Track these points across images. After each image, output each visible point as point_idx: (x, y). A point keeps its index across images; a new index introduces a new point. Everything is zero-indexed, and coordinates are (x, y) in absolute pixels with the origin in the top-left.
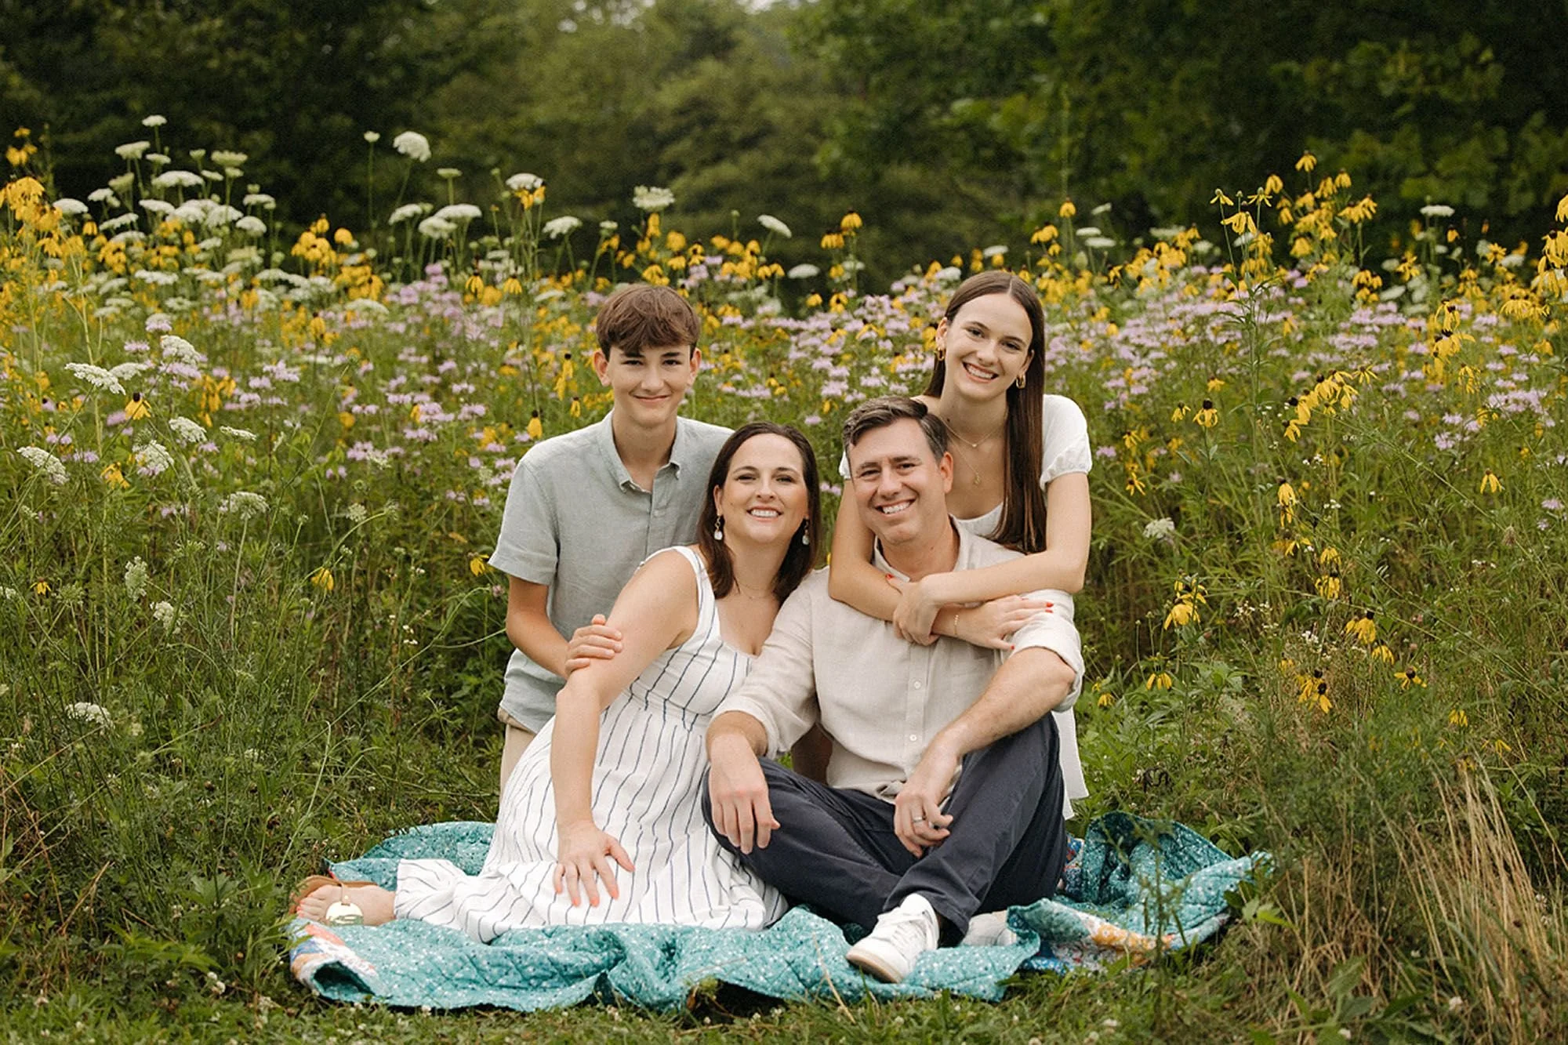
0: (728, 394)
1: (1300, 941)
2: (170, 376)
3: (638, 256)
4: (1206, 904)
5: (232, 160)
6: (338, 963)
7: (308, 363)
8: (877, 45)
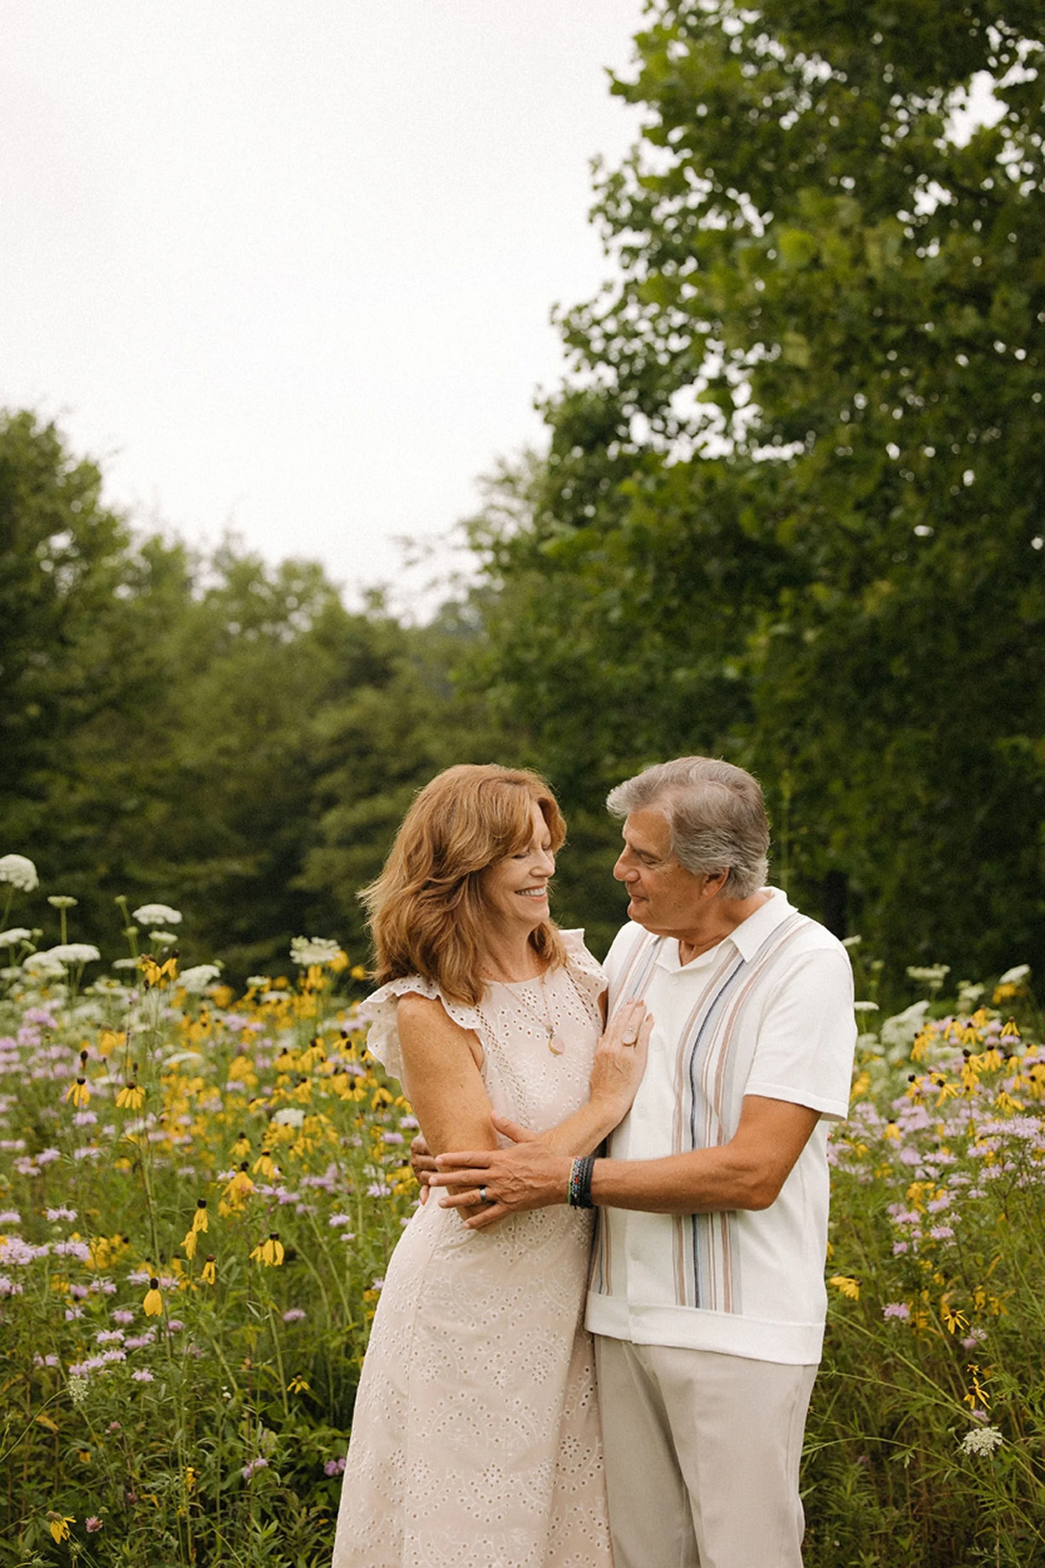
8: (551, 691)
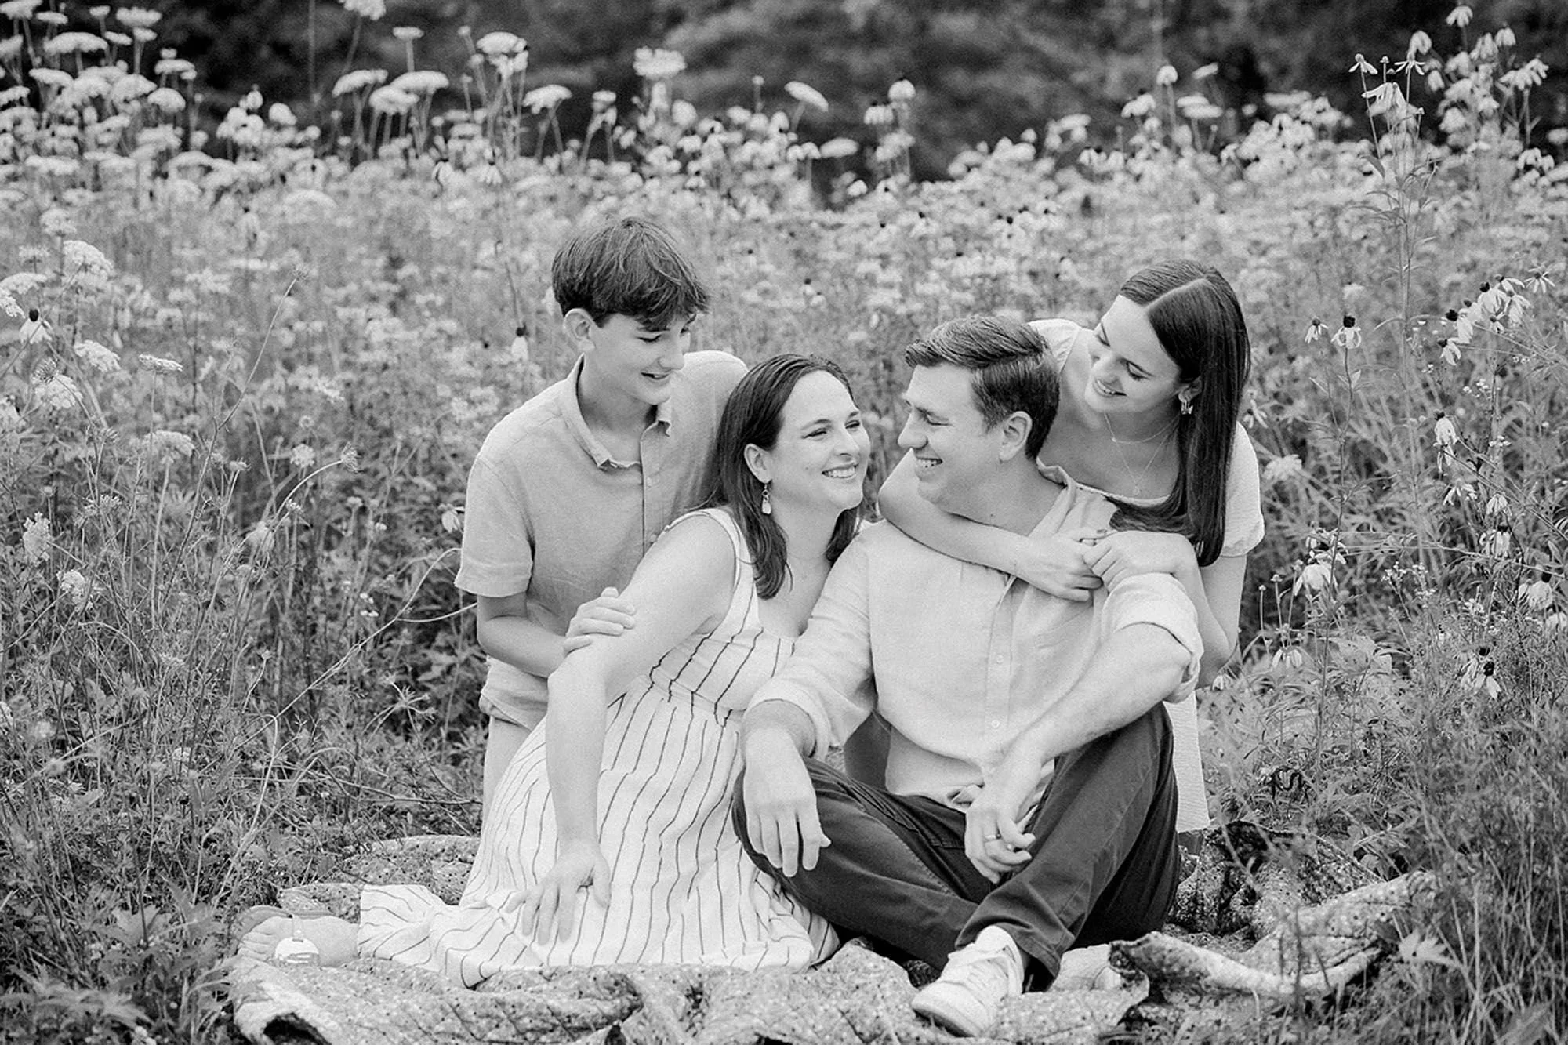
0: (754, 305)
1: (1470, 985)
2: (75, 289)
3: (640, 134)
4: (1352, 936)
5: (141, 20)
6: (293, 1014)
7: (238, 269)
